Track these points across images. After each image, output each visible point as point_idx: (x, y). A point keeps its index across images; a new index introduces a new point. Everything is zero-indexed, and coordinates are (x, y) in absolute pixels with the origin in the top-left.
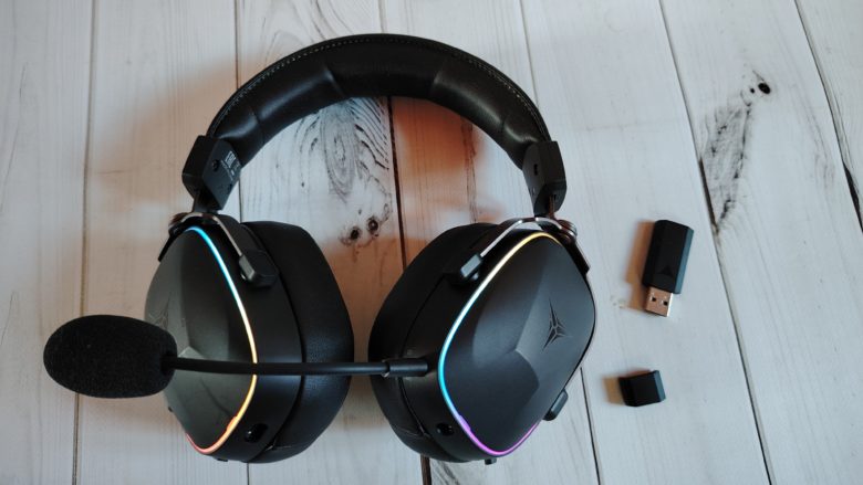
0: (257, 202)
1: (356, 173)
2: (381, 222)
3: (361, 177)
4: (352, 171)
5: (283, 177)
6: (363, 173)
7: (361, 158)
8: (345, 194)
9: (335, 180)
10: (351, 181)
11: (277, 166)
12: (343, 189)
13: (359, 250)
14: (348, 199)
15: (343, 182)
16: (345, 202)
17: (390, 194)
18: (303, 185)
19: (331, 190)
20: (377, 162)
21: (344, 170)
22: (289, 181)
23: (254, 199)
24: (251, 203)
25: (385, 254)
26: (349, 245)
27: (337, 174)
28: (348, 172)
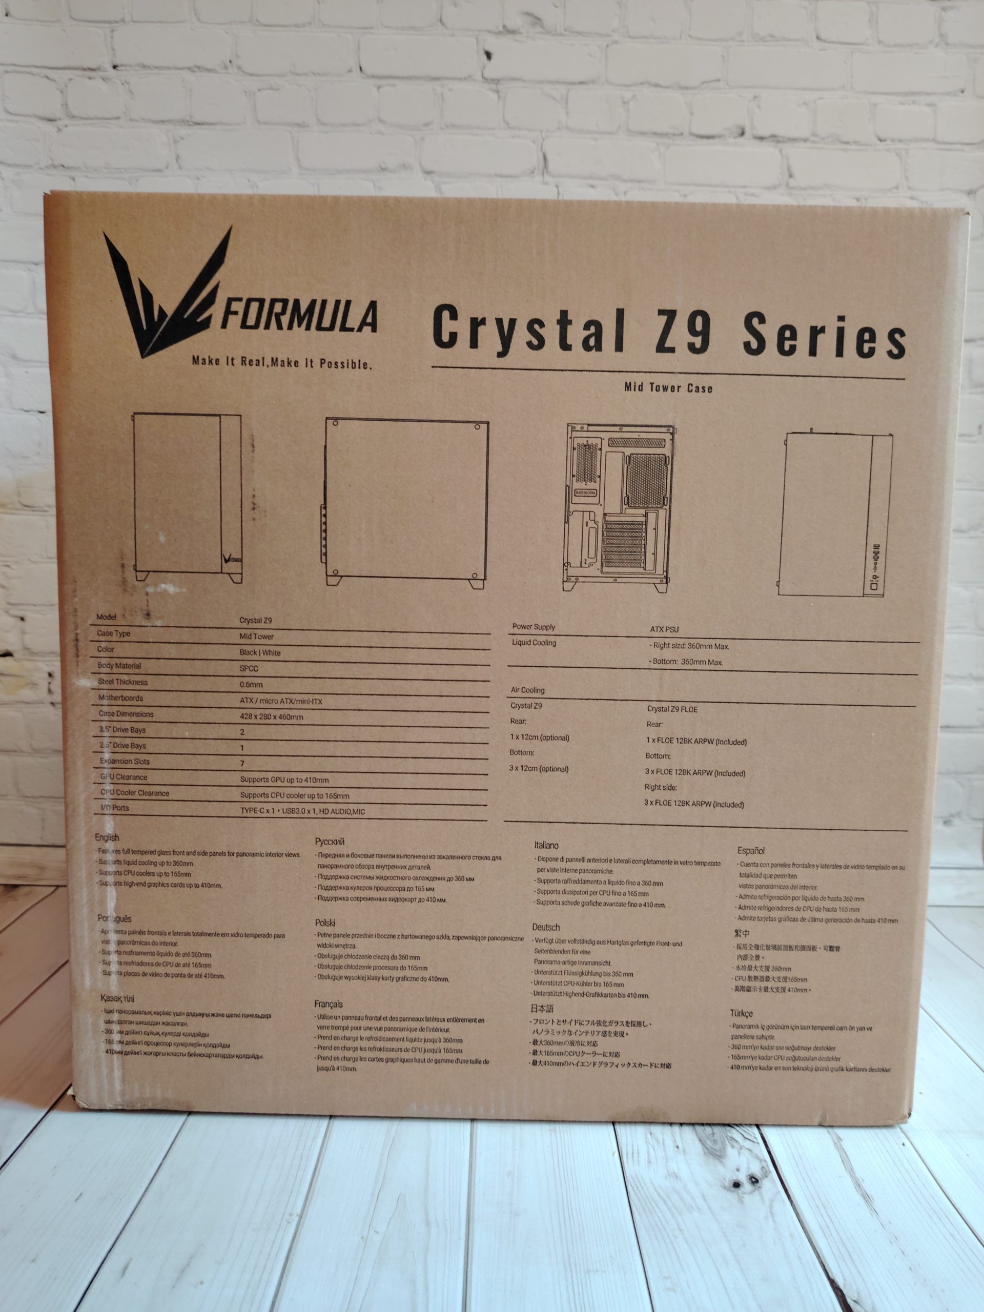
0: (636, 1155)
1: (727, 1142)
2: (761, 1179)
3: (733, 1147)
4: (723, 1143)
5: (658, 1141)
6: (734, 1144)
7: (729, 1134)
8: (720, 1157)
9: (708, 1147)
10: (724, 1149)
11: (651, 1134)
12: (718, 1153)
13: (744, 1196)
14: (724, 1161)
15: (717, 1147)
16: (721, 1162)
17: (765, 1161)
18: (678, 1147)
19: (704, 1152)
20: (745, 1138)
21: (715, 1141)
22: (663, 1144)
23: (633, 1153)
24: (630, 1155)
25: (772, 1201)
26: (732, 1191)
27: (709, 1143)
28: (719, 1142)
